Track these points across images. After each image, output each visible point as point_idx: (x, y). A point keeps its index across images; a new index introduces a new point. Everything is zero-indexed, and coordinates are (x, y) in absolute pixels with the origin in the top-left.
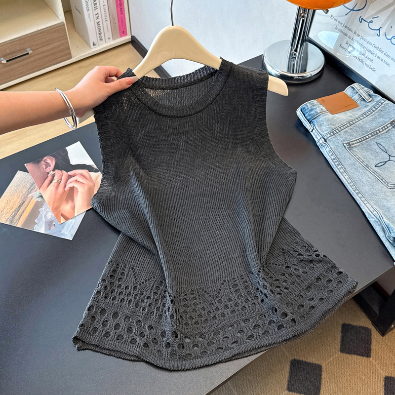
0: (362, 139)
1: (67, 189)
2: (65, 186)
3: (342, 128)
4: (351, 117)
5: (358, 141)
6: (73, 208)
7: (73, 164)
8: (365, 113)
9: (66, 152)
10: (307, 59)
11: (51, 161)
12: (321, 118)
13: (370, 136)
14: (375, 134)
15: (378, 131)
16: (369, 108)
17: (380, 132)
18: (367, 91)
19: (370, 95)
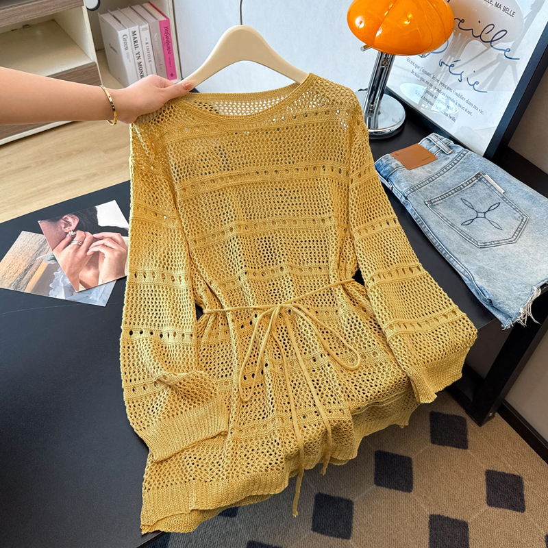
1: (89, 253)
2: (87, 250)
4: (429, 172)
5: (440, 198)
6: (97, 276)
8: (445, 168)
9: (96, 211)
12: (398, 174)
13: (453, 191)
14: (459, 189)
15: (462, 187)
16: (450, 160)
17: (464, 187)
18: (446, 142)
19: (449, 147)
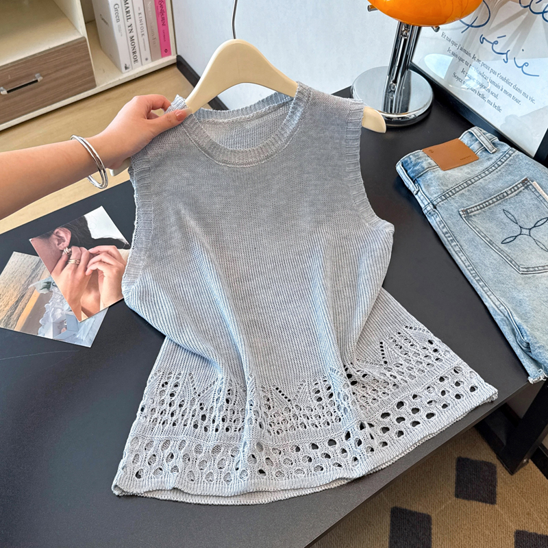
0: (484, 204)
1: (88, 272)
2: (86, 269)
3: (457, 189)
4: (469, 173)
5: (478, 207)
6: (98, 300)
7: (95, 238)
8: (487, 169)
9: (85, 222)
10: (409, 94)
11: (66, 235)
12: (429, 176)
13: (494, 200)
14: (502, 197)
15: (505, 194)
16: (493, 161)
17: (508, 195)
18: (490, 137)
19: (494, 144)
